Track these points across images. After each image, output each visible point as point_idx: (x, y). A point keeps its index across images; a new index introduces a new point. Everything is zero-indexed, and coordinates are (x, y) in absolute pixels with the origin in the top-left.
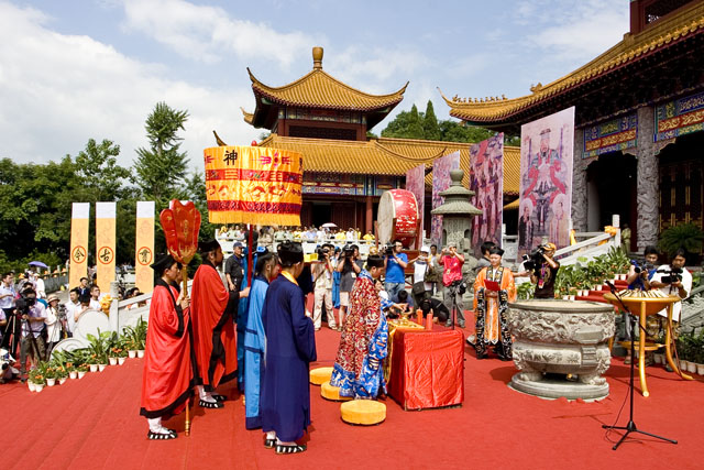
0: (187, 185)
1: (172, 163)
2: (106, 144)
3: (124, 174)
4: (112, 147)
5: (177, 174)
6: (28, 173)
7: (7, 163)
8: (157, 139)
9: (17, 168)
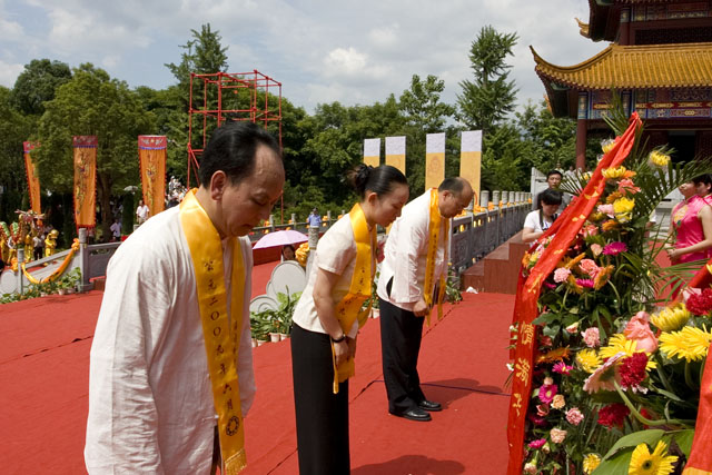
0: (518, 120)
1: (498, 95)
2: (431, 80)
3: (448, 111)
4: (437, 82)
5: (505, 108)
7: (336, 106)
8: (482, 69)
9: (345, 111)
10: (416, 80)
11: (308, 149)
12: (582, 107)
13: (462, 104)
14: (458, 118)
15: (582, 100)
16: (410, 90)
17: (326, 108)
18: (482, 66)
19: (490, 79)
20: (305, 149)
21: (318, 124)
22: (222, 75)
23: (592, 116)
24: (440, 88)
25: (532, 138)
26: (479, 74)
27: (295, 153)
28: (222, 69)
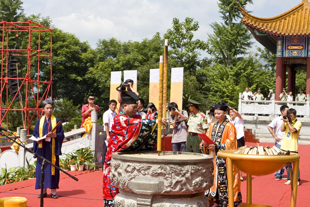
0: (260, 53)
1: (238, 34)
2: (188, 21)
3: (202, 46)
4: (192, 24)
5: (245, 44)
6: (126, 49)
7: (113, 42)
8: (227, 14)
9: (120, 46)
10: (176, 22)
11: (89, 76)
12: (279, 48)
13: (212, 41)
14: (210, 52)
15: (279, 42)
16: (172, 29)
17: (104, 43)
18: (227, 11)
19: (234, 21)
20: (87, 76)
21: (99, 56)
22: (18, 17)
23: (286, 55)
24: (195, 28)
25: (270, 68)
26: (225, 17)
27: (79, 78)
28: (18, 12)
